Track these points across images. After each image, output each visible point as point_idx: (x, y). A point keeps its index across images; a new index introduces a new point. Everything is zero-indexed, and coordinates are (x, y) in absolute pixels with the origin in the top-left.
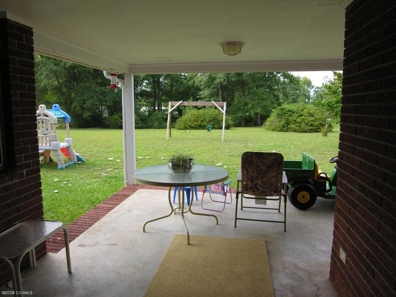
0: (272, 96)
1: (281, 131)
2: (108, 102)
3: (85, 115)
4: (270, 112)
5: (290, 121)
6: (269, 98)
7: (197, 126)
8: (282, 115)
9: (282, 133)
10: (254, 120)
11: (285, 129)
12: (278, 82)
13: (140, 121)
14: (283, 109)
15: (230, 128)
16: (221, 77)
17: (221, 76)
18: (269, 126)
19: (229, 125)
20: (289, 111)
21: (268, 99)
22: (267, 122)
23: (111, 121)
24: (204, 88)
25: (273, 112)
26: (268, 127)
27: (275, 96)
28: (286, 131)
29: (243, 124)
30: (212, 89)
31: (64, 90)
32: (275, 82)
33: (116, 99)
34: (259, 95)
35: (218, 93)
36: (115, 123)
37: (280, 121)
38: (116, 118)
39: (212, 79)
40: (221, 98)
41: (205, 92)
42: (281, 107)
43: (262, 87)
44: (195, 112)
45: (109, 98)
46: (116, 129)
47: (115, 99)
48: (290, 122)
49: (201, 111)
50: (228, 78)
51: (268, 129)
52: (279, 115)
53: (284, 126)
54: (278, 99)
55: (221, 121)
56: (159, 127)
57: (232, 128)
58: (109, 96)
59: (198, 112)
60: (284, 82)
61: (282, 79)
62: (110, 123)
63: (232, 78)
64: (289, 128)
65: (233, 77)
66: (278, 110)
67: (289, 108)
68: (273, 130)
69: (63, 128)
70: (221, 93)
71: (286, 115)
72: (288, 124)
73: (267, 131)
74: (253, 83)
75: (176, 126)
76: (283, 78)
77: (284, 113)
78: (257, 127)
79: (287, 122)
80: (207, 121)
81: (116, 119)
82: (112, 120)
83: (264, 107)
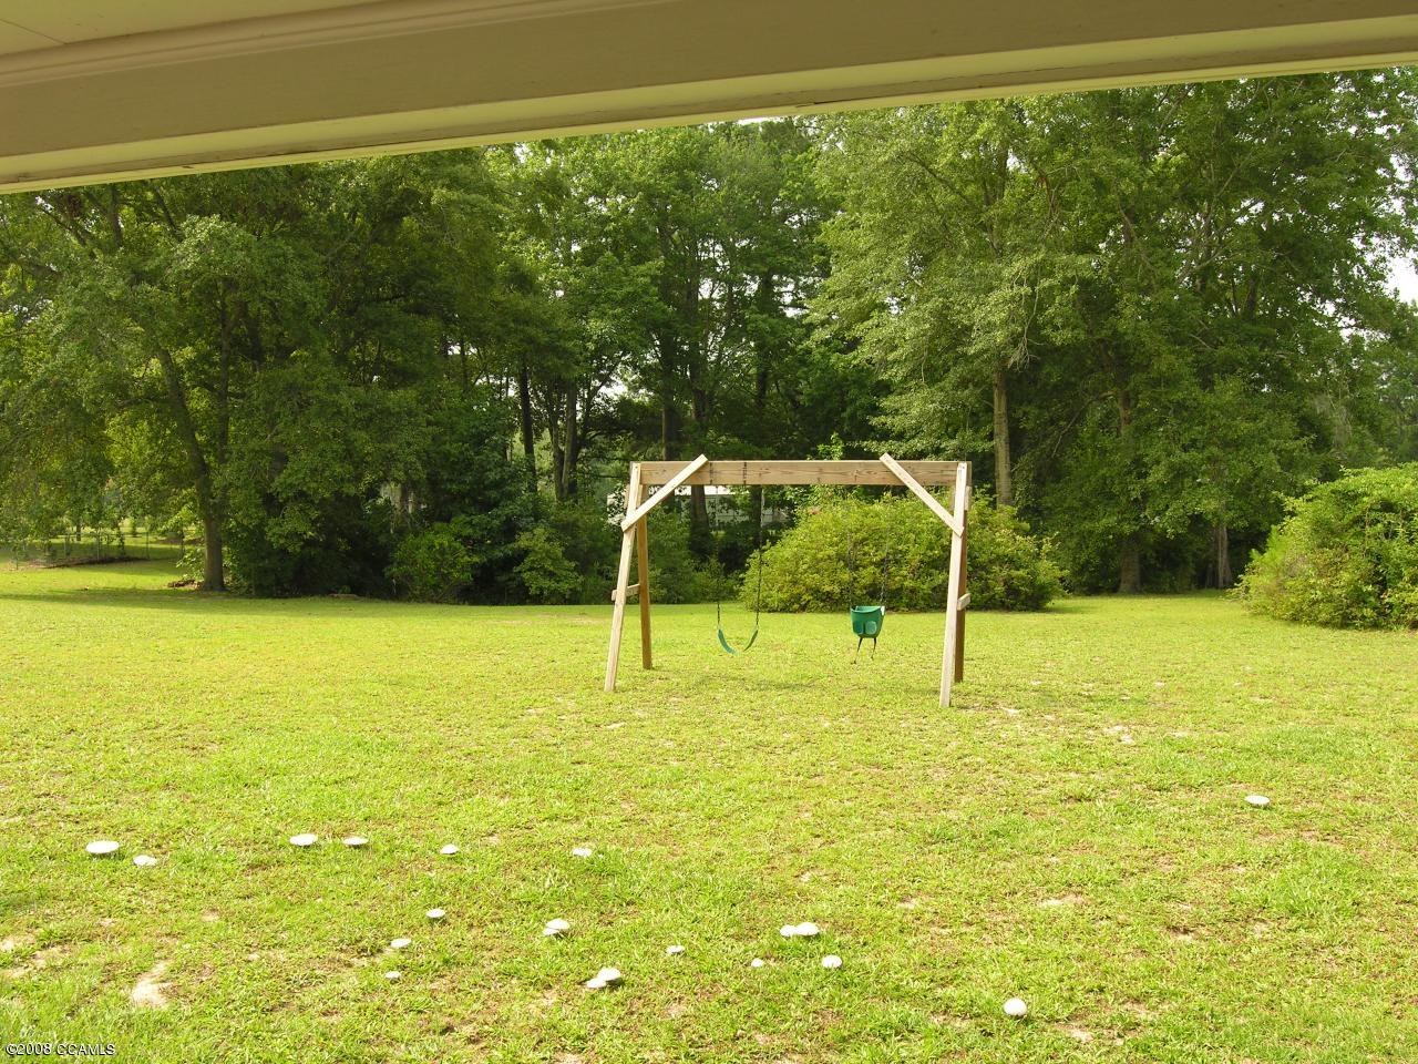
0: (1288, 426)
1: (1345, 622)
2: (401, 466)
3: (276, 530)
4: (1279, 513)
5: (1398, 566)
6: (1272, 436)
7: (858, 592)
8: (1346, 528)
9: (1350, 634)
10: (1194, 555)
11: (1368, 612)
12: (1323, 345)
13: (566, 563)
14: (1352, 497)
15: (1049, 605)
16: (991, 318)
17: (995, 319)
18: (1270, 594)
19: (1042, 587)
20: (1387, 506)
21: (1263, 441)
22: (1261, 575)
23: (415, 563)
24: (905, 380)
25: (1292, 514)
26: (1263, 599)
27: (1307, 424)
28: (1375, 626)
29: (1130, 576)
30: (956, 388)
31: (198, 402)
32: (1306, 345)
33: (447, 447)
34: (1213, 417)
35: (990, 410)
36: (438, 568)
37: (1334, 567)
38: (441, 545)
39: (949, 335)
40: (1004, 436)
41: (915, 406)
42: (1338, 485)
43: (1233, 372)
44: (851, 514)
45: (409, 444)
46: (438, 601)
47: (443, 448)
48: (1392, 570)
49: (878, 507)
50: (1035, 329)
51: (1259, 612)
52: (1325, 533)
53: (1359, 598)
54: (1322, 443)
55: (991, 562)
56: (664, 591)
57: (1057, 602)
58: (405, 436)
59: (866, 515)
60: (1356, 340)
61: (1347, 330)
62: (411, 570)
63: (1056, 328)
64: (1391, 606)
65: (1059, 321)
66: (1320, 504)
67: (1384, 493)
68: (1295, 619)
69: (191, 591)
70: (1003, 410)
71: (1369, 530)
72: (1383, 585)
73: (1261, 624)
74: (1179, 355)
75: (746, 589)
76: (1352, 322)
77: (1358, 521)
78: (1210, 596)
79: (1377, 573)
80: (915, 563)
81: (442, 552)
82: (421, 554)
83: (1243, 491)
